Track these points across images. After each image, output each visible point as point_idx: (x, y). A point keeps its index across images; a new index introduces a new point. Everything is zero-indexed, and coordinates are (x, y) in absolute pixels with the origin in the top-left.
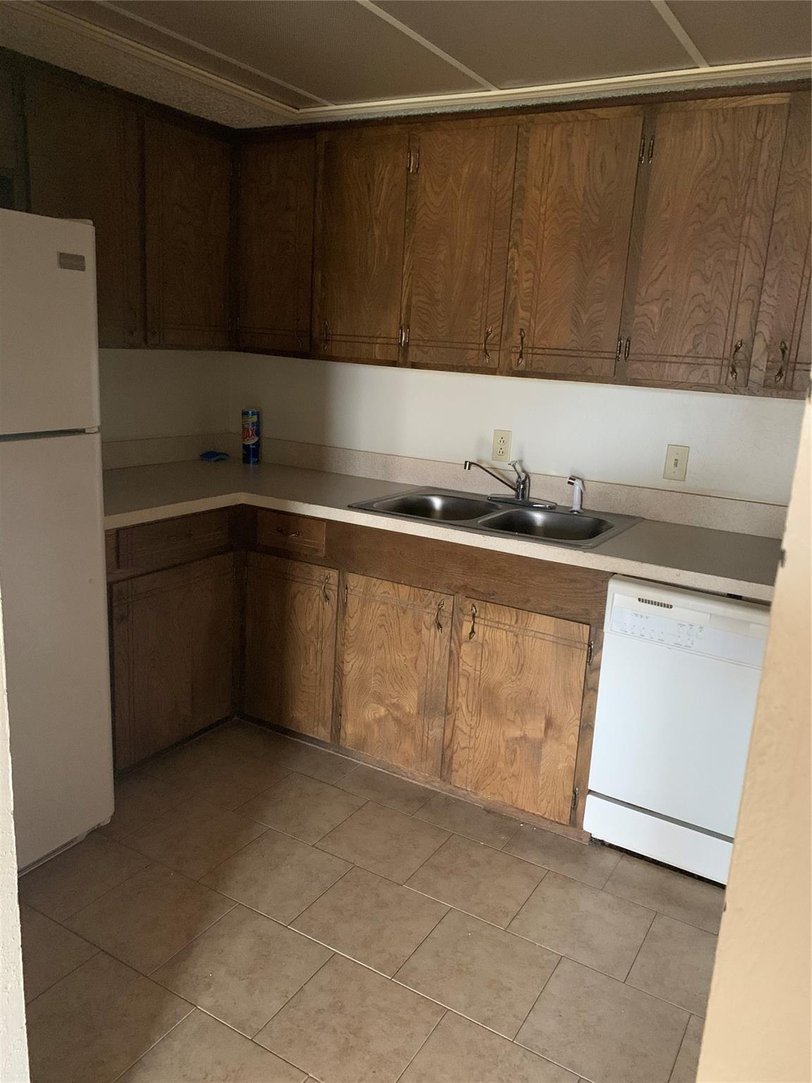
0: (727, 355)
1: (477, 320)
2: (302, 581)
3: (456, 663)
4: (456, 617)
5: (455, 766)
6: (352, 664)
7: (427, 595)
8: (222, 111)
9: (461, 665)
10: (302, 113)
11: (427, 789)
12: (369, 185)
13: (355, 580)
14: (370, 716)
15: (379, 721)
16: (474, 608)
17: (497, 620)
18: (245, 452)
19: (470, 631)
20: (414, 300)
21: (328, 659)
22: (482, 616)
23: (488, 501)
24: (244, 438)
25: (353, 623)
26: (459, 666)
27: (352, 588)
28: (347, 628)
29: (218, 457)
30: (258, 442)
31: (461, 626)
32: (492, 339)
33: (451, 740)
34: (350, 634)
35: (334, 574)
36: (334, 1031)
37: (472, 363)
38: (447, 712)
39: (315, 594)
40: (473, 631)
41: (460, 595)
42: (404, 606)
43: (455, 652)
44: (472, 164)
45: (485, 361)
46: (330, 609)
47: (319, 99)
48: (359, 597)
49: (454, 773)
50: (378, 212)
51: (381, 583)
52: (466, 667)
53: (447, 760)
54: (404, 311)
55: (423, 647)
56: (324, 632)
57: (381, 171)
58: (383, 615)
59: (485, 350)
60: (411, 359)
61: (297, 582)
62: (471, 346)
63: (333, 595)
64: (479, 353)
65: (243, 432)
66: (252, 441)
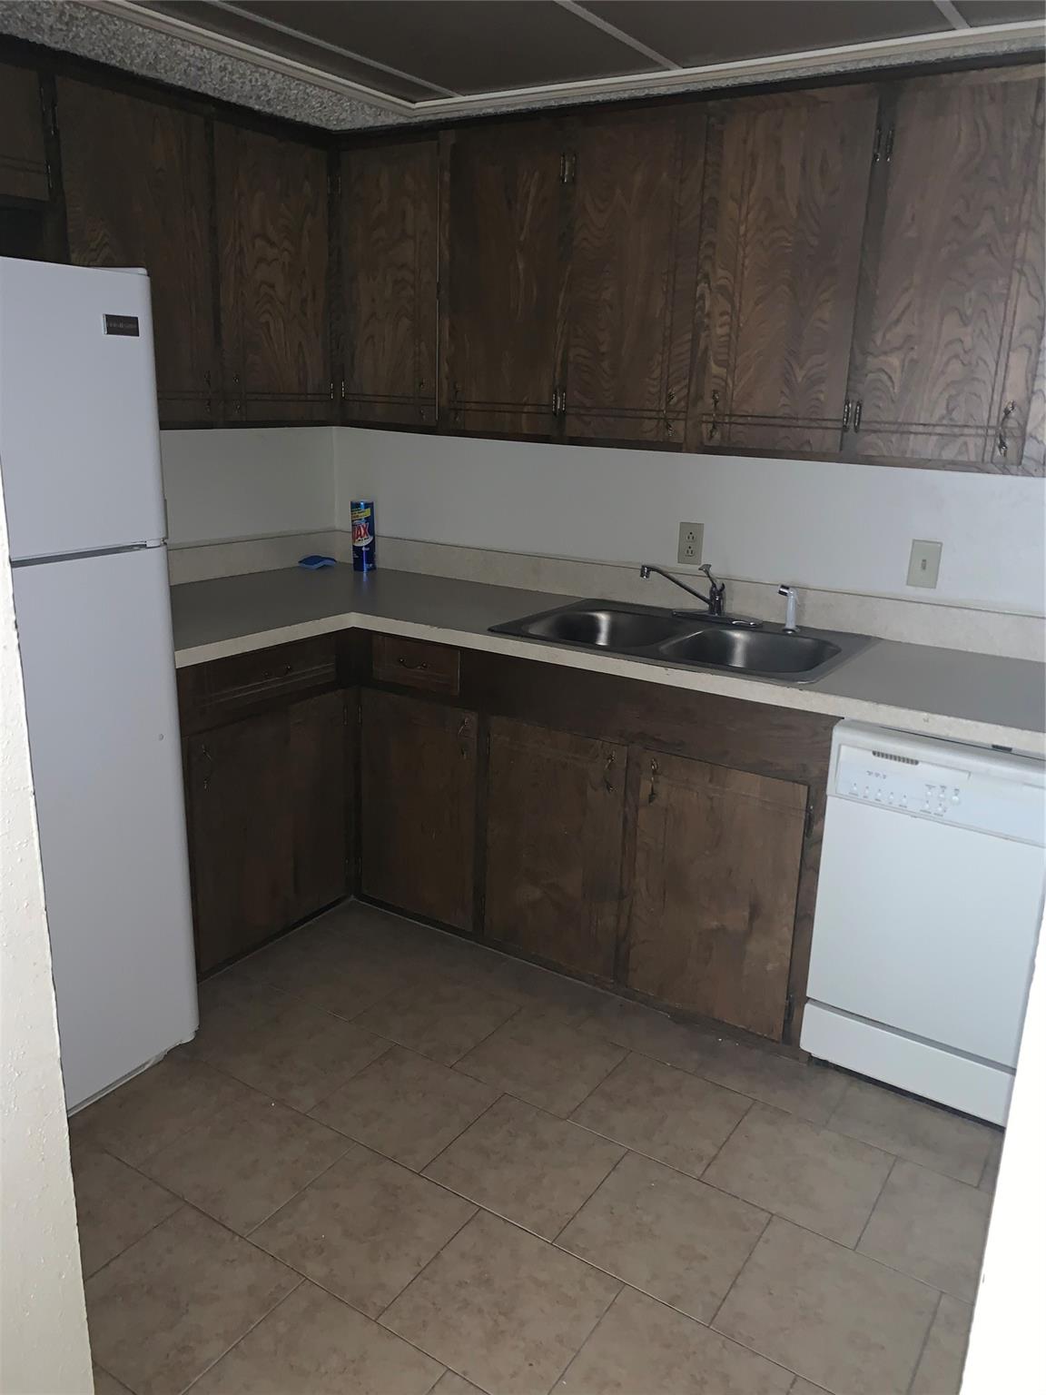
0: (993, 422)
1: (654, 379)
3: (633, 834)
4: (631, 774)
5: (632, 965)
6: (498, 832)
7: (592, 745)
8: (314, 109)
9: (639, 836)
10: (419, 108)
12: (509, 202)
13: (499, 725)
14: (522, 899)
15: (534, 905)
16: (655, 763)
17: (684, 778)
18: (356, 557)
19: (650, 792)
20: (572, 354)
22: (666, 773)
23: (675, 619)
24: (355, 538)
25: (497, 781)
26: (636, 838)
27: (496, 736)
28: (491, 787)
29: (321, 564)
30: (373, 541)
31: (638, 786)
32: (675, 405)
33: (627, 931)
34: (495, 795)
35: (471, 718)
36: (480, 1311)
37: (650, 437)
38: (622, 896)
39: (449, 743)
40: (653, 793)
41: (636, 746)
42: (563, 759)
43: (630, 819)
44: (646, 171)
45: (666, 434)
46: (468, 763)
48: (504, 749)
49: (631, 973)
50: (522, 237)
51: (532, 730)
52: (645, 839)
53: (622, 956)
54: (558, 369)
55: (588, 812)
56: (460, 792)
57: (526, 183)
58: (536, 772)
59: (667, 419)
60: (568, 433)
62: (647, 414)
63: (472, 746)
64: (658, 423)
65: (353, 530)
66: (364, 543)
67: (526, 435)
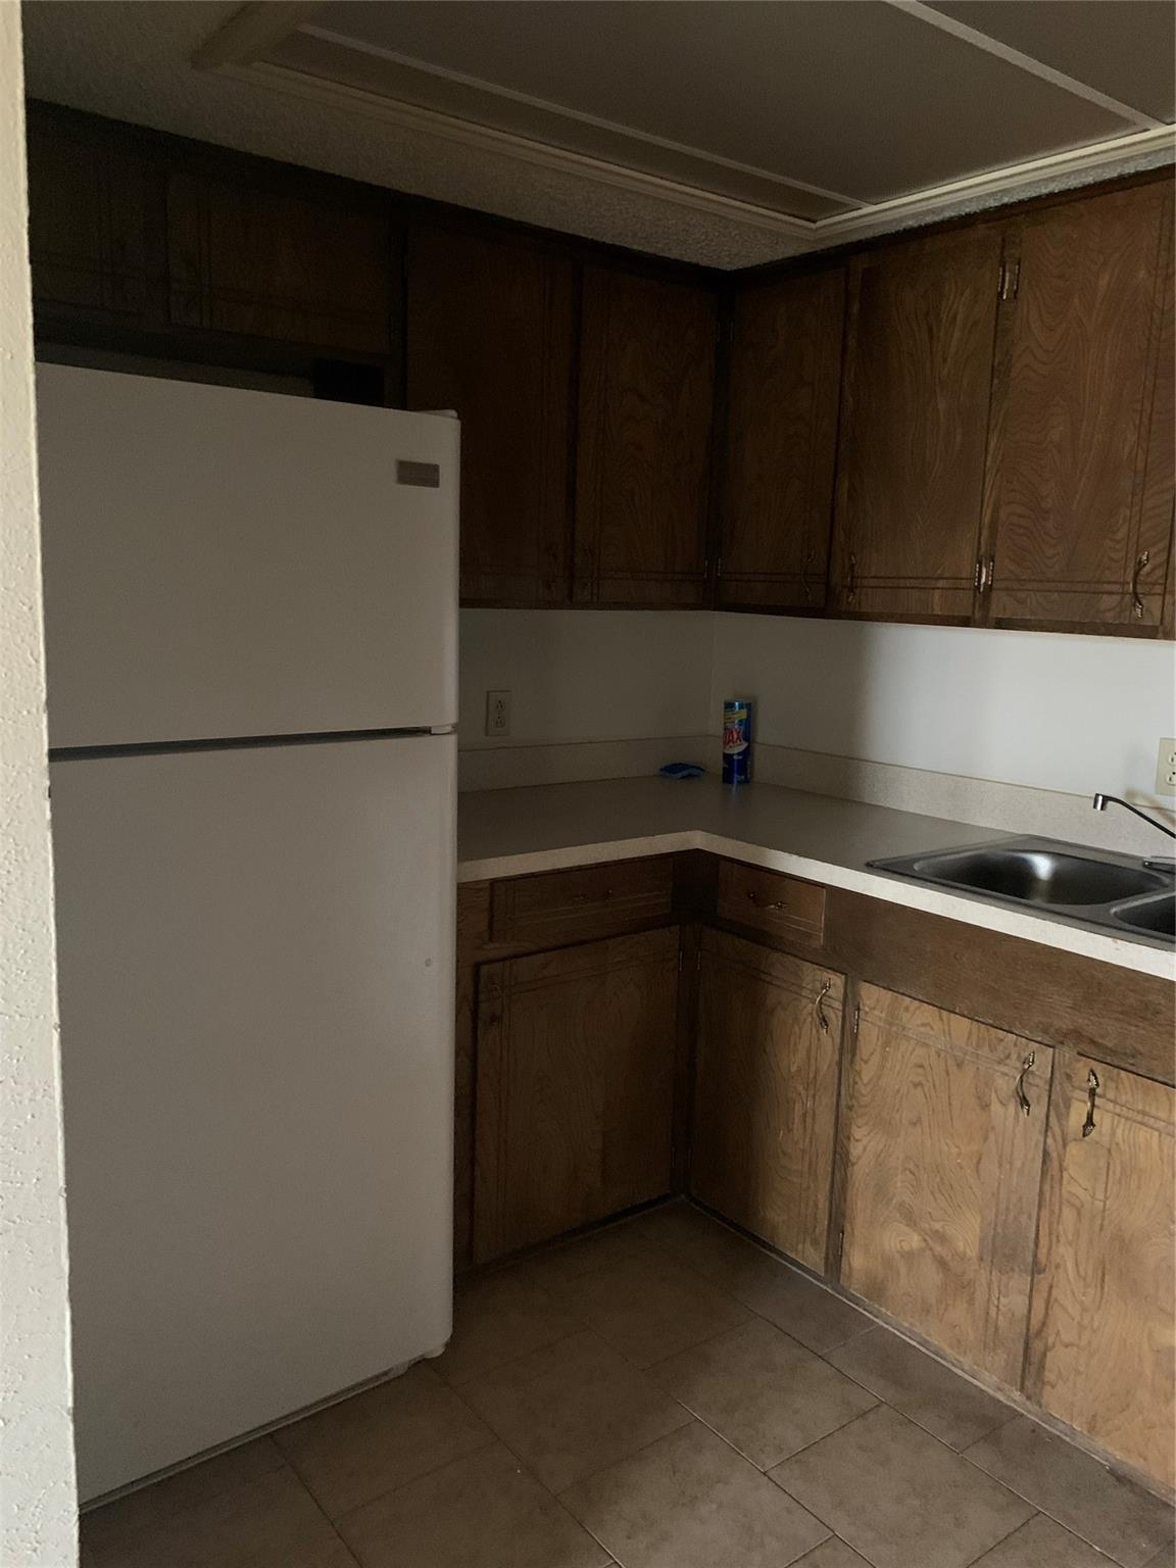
1: (1118, 542)
2: (784, 985)
3: (1057, 1178)
4: (1057, 1087)
5: (1049, 1376)
6: (864, 1144)
7: (1001, 1040)
8: (698, 243)
9: (1065, 1182)
10: (821, 228)
11: (999, 1401)
12: (930, 330)
13: (873, 997)
14: (893, 1245)
15: (909, 1256)
16: (1092, 1078)
17: (1140, 1107)
18: (726, 766)
19: (1084, 1120)
20: (1003, 515)
21: (824, 1126)
22: (1111, 1095)
23: (1146, 871)
24: (726, 743)
25: (867, 1072)
26: (1061, 1185)
27: (867, 1009)
28: (857, 1079)
29: (685, 773)
30: (748, 747)
31: (1068, 1107)
32: (1148, 574)
33: (1044, 1324)
34: (863, 1092)
35: (837, 980)
37: (1109, 617)
38: (1036, 1268)
39: (805, 1012)
40: (1090, 1122)
41: (1065, 1049)
42: (959, 1054)
43: (1054, 1155)
44: (1116, 271)
45: (1134, 613)
46: (829, 1041)
47: (845, 199)
48: (879, 1027)
49: (1048, 1388)
50: (945, 372)
51: (918, 1008)
52: (1075, 1189)
53: (1035, 1359)
54: (985, 533)
55: (992, 1136)
56: (819, 1078)
57: (953, 303)
58: (921, 1066)
59: (1135, 594)
60: (995, 612)
61: (778, 987)
62: (1107, 587)
63: (835, 1019)
64: (1122, 599)
65: (725, 734)
66: (737, 749)
67: (938, 616)
